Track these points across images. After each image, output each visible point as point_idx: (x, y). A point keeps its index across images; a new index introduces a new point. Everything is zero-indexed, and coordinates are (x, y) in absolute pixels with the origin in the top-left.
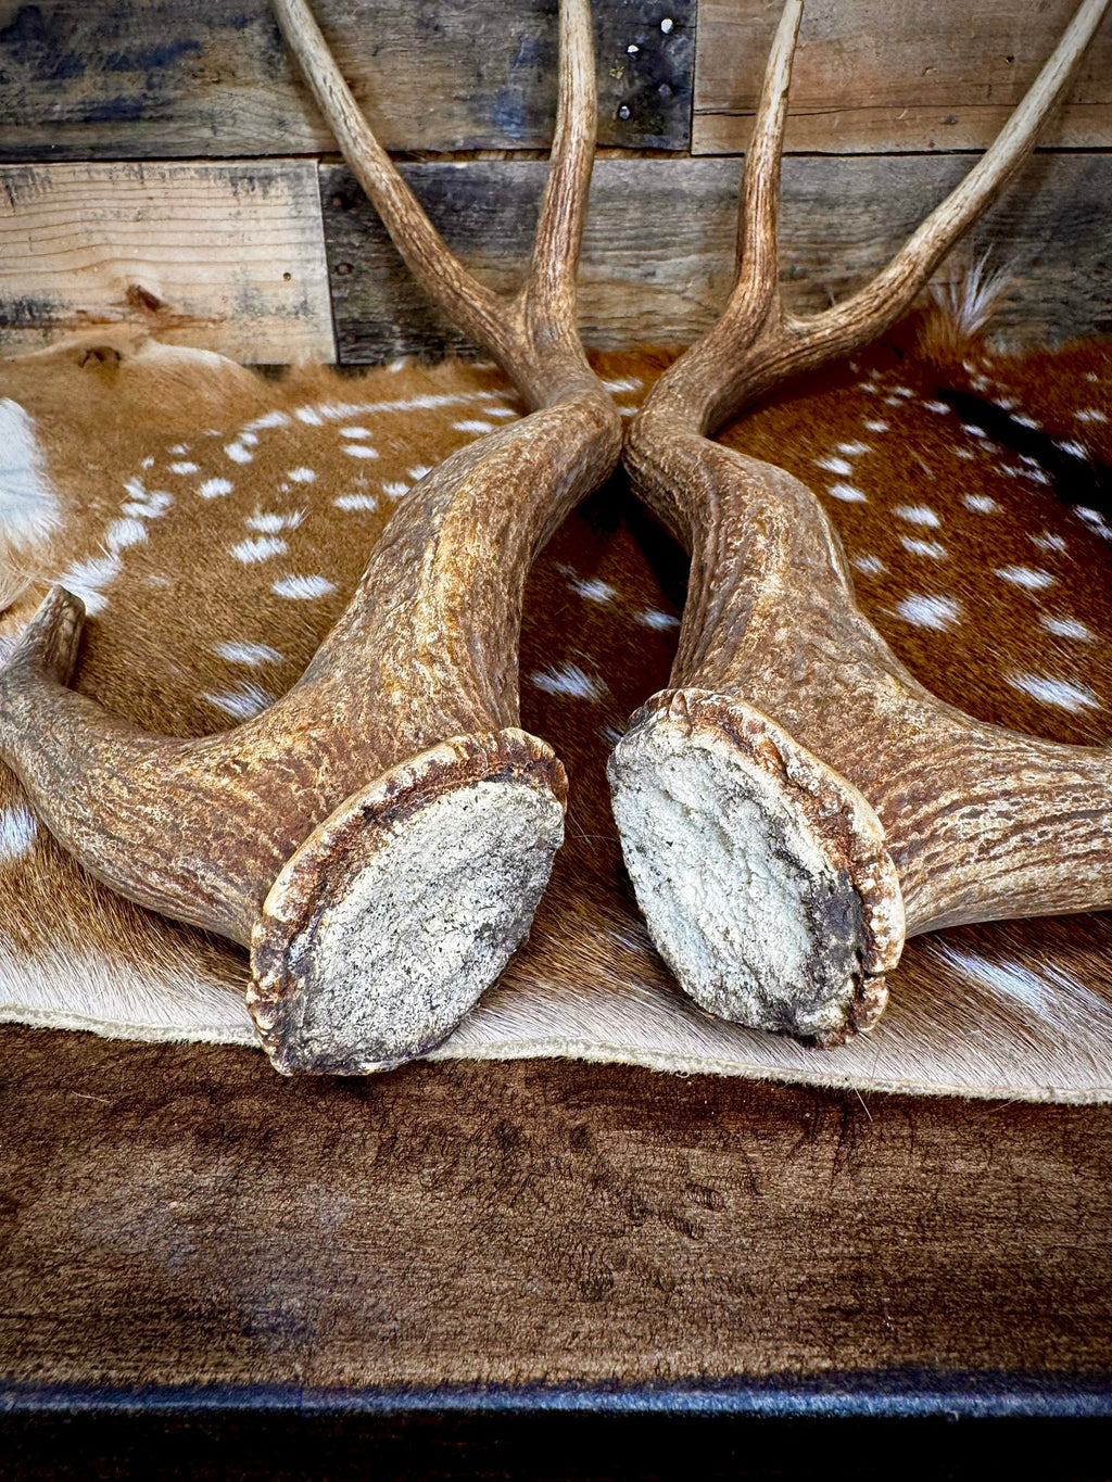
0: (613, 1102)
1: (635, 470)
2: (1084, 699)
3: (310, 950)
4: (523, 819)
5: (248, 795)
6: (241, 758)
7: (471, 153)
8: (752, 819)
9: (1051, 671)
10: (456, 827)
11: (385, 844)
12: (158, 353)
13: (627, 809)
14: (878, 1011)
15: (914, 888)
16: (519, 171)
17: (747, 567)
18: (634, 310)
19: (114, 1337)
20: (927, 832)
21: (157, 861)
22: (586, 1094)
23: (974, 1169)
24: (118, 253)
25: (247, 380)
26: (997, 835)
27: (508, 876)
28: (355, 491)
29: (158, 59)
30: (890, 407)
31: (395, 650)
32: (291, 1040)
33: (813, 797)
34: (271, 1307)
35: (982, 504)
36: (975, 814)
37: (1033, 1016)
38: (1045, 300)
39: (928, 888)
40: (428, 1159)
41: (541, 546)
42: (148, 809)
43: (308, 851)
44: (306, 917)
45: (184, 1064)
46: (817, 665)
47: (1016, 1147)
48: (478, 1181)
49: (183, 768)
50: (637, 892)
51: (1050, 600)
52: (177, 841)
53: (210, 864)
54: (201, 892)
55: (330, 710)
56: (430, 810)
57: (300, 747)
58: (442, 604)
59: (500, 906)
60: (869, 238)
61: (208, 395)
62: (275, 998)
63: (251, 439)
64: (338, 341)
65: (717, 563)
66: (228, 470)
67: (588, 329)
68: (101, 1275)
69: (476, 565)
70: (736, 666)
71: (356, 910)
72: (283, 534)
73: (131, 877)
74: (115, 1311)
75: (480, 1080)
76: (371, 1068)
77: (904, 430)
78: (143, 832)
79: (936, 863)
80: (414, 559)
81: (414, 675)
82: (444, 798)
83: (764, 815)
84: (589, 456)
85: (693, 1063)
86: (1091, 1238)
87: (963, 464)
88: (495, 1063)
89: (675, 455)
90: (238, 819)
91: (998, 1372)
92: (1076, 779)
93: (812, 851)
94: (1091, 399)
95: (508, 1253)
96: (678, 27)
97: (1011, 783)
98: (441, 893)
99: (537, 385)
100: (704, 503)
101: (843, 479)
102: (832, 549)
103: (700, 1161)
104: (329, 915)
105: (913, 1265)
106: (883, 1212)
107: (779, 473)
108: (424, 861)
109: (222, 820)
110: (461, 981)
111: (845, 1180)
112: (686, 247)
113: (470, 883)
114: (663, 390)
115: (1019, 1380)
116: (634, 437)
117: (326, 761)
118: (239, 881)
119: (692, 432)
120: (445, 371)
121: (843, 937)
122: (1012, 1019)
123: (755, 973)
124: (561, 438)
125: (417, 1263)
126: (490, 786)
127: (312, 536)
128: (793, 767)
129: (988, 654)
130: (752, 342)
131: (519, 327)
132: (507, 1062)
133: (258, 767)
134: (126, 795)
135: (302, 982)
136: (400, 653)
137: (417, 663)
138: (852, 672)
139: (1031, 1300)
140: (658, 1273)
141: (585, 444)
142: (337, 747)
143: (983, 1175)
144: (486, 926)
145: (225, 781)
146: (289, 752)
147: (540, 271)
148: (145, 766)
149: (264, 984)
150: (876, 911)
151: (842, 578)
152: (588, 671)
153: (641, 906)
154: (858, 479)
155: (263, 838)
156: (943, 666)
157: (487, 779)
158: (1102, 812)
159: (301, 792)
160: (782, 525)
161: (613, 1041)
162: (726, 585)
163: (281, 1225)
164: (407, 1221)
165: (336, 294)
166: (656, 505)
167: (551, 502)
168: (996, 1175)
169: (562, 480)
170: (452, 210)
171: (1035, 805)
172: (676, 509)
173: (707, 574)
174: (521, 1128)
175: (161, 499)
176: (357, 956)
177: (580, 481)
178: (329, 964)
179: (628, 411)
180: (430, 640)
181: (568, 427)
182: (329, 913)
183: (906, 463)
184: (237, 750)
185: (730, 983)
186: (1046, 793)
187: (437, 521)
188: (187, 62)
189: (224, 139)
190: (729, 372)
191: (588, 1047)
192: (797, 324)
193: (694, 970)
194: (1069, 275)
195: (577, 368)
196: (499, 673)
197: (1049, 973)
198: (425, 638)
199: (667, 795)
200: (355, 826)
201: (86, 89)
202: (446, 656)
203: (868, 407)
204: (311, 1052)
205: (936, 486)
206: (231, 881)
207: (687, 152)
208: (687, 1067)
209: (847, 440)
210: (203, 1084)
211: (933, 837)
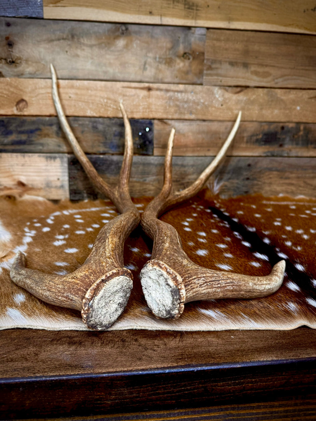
0: (142, 335)
1: (143, 225)
2: (229, 268)
3: (92, 303)
4: (126, 283)
5: (78, 282)
6: (76, 276)
7: (104, 154)
8: (163, 279)
9: (224, 263)
10: (116, 283)
11: (105, 286)
12: (27, 197)
13: (143, 282)
14: (183, 309)
15: (189, 291)
16: (115, 158)
17: (163, 242)
18: (141, 188)
19: (60, 370)
20: (191, 282)
21: (61, 294)
22: (137, 334)
23: (202, 340)
24: (16, 173)
25: (50, 204)
26: (202, 283)
27: (124, 294)
28: (80, 230)
29: (32, 132)
30: (198, 211)
31: (103, 257)
32: (88, 320)
33: (171, 275)
34: (86, 364)
35: (215, 231)
36: (199, 280)
37: (213, 317)
38: (232, 187)
39: (191, 291)
40: (110, 344)
41: (126, 239)
42: (58, 286)
43: (93, 287)
44: (92, 298)
45: (63, 334)
46: (174, 257)
47: (209, 337)
48: (119, 347)
49: (64, 279)
50: (145, 296)
51: (226, 250)
52: (65, 291)
53: (71, 294)
54: (70, 299)
55: (92, 267)
56: (112, 280)
57: (87, 273)
58: (110, 249)
59: (122, 300)
60: (193, 173)
61: (40, 207)
62: (86, 312)
63: (52, 218)
64: (71, 194)
65: (158, 242)
66: (48, 225)
67: (131, 192)
68: (55, 362)
69: (116, 242)
70: (161, 257)
71: (100, 296)
72: (64, 239)
73: (55, 298)
74: (59, 366)
75: (118, 333)
76: (100, 329)
77: (200, 215)
78: (58, 290)
79: (192, 287)
80: (104, 242)
81: (107, 261)
82: (114, 278)
83: (164, 278)
84: (134, 222)
85: (155, 328)
86: (219, 347)
87: (212, 223)
88: (120, 331)
89: (151, 222)
90: (77, 286)
91: (202, 364)
92: (216, 275)
93: (172, 283)
94: (241, 208)
95: (125, 355)
96: (150, 130)
97: (204, 275)
98: (113, 296)
99: (121, 206)
100: (156, 231)
101: (187, 226)
102: (178, 239)
103: (156, 342)
104: (96, 298)
105: (191, 352)
106: (186, 346)
107: (170, 226)
108: (111, 289)
109: (74, 286)
110: (115, 313)
111: (181, 343)
112: (153, 175)
113: (117, 295)
114: (148, 208)
115: (206, 365)
116: (142, 218)
117: (92, 275)
118: (77, 296)
119: (155, 217)
120: (97, 202)
121: (177, 297)
122: (210, 318)
123: (164, 306)
124: (129, 219)
125: (110, 357)
126: (121, 276)
127: (71, 240)
128: (168, 270)
129: (212, 260)
130: (167, 197)
131: (116, 193)
132: (122, 330)
133: (80, 277)
134: (53, 284)
135: (91, 309)
136: (104, 257)
137: (107, 259)
138: (180, 258)
139: (209, 355)
140: (150, 356)
141: (133, 220)
142: (94, 273)
143: (203, 341)
144: (120, 303)
145: (73, 280)
146: (85, 274)
147: (121, 182)
148: (56, 279)
149: (85, 309)
150: (181, 291)
151: (180, 244)
152: (134, 265)
153: (146, 299)
154: (190, 226)
155: (82, 288)
156: (203, 262)
157: (121, 275)
158: (220, 280)
159: (88, 280)
160: (169, 235)
161: (142, 325)
162: (159, 245)
163: (85, 354)
164: (107, 352)
165: (71, 183)
166: (147, 232)
167: (127, 231)
168: (205, 341)
169: (129, 227)
170: (99, 166)
171: (209, 279)
172: (151, 233)
173: (156, 244)
174: (126, 339)
175: (33, 233)
176: (100, 305)
177: (132, 228)
178: (95, 306)
179: (141, 211)
180: (109, 255)
181: (130, 217)
182: (96, 297)
183: (200, 223)
184: (75, 275)
185: (161, 309)
186: (211, 277)
187: (108, 235)
188: (38, 132)
189: (45, 149)
190: (162, 204)
191: (137, 326)
192: (177, 193)
193: (155, 309)
194: (237, 181)
195: (129, 203)
196: (121, 261)
197: (216, 311)
198: (108, 255)
199: (150, 277)
200: (100, 283)
201: (13, 137)
202: (112, 257)
203: (193, 211)
204: (91, 323)
205: (206, 228)
206: (76, 296)
207: (153, 155)
208: (154, 329)
209: (188, 218)
210: (67, 336)
211: (192, 283)
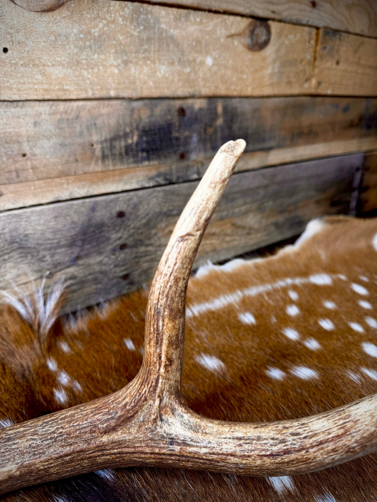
38: (90, 274)
194: (99, 259)
